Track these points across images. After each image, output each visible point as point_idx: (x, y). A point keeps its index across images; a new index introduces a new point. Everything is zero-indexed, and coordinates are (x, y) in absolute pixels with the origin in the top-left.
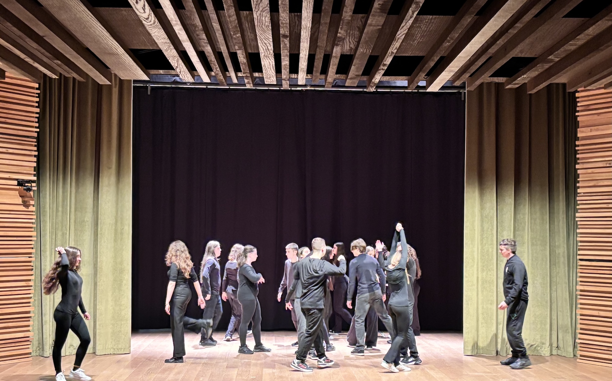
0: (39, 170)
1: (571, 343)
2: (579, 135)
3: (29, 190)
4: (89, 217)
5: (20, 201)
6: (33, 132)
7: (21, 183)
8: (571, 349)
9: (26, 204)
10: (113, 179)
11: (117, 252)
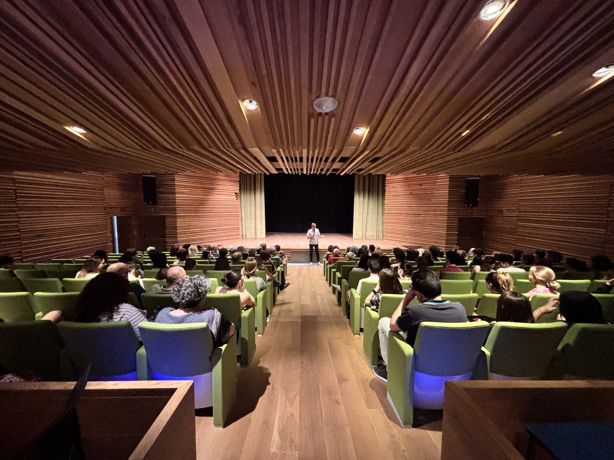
0: (240, 190)
1: (382, 235)
2: (386, 179)
3: (238, 195)
4: (253, 202)
5: (236, 198)
6: (238, 179)
7: (236, 193)
8: (382, 237)
9: (237, 199)
10: (259, 192)
11: (261, 211)
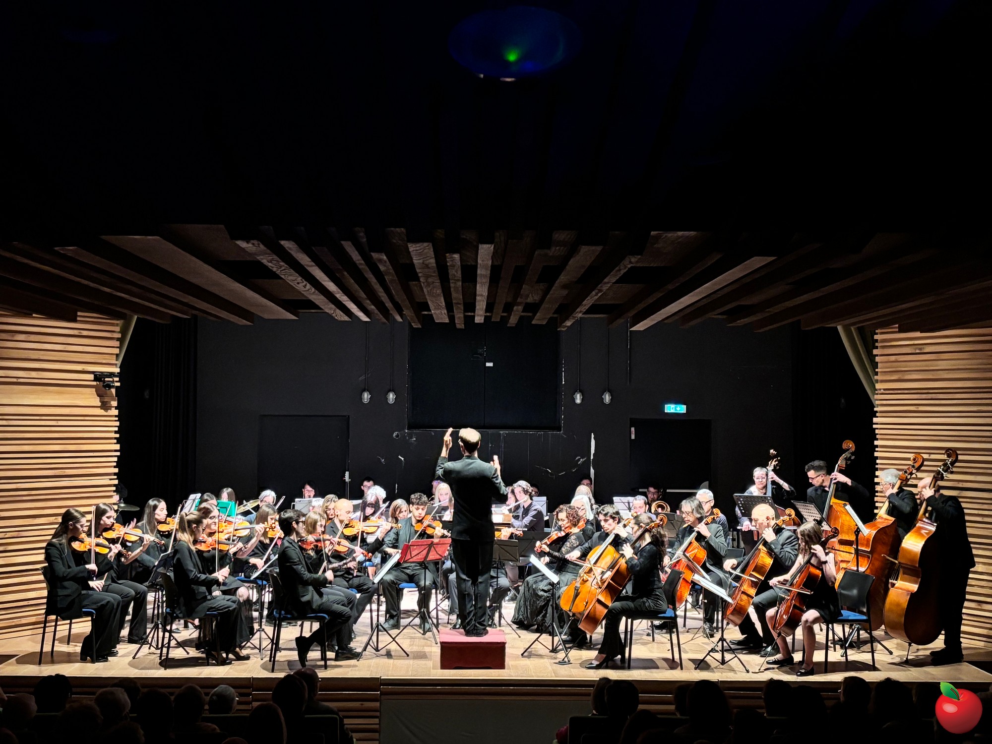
3: (109, 387)
5: (97, 402)
7: (99, 377)
9: (105, 406)
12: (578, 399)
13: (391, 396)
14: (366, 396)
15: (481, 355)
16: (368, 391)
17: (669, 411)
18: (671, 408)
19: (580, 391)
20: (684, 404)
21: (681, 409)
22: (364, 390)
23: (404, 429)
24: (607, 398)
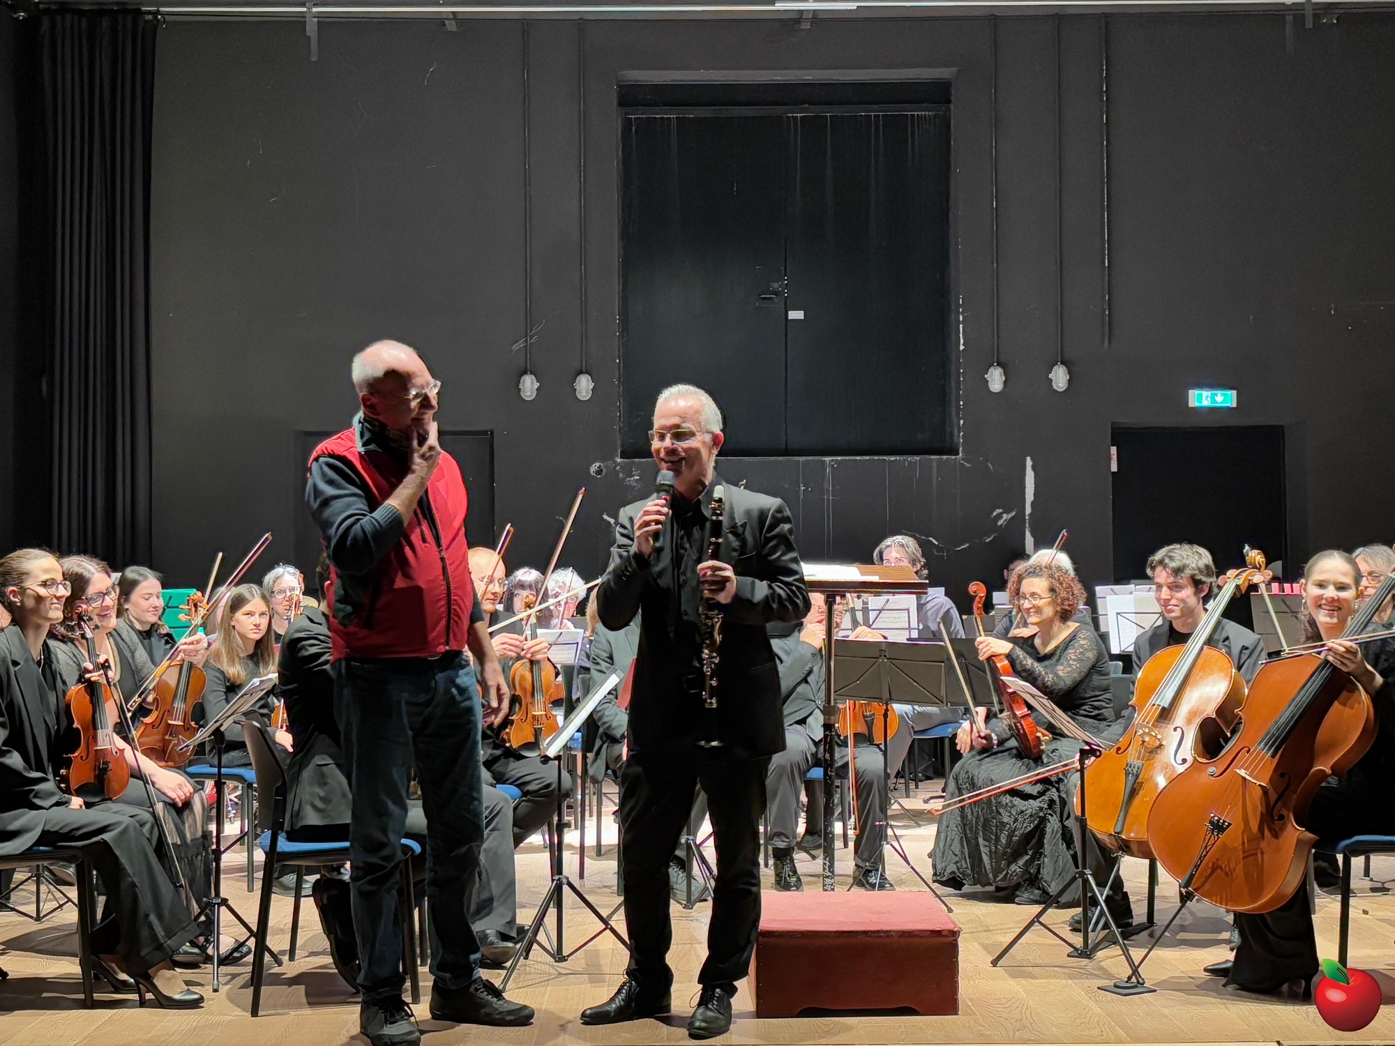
12: (996, 380)
13: (584, 386)
14: (529, 386)
15: (776, 293)
16: (531, 373)
17: (1197, 404)
18: (1202, 398)
19: (999, 364)
20: (1232, 389)
21: (1224, 399)
22: (525, 372)
23: (612, 458)
24: (1060, 378)
